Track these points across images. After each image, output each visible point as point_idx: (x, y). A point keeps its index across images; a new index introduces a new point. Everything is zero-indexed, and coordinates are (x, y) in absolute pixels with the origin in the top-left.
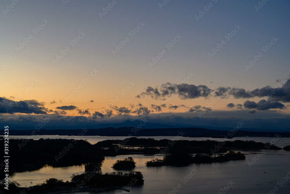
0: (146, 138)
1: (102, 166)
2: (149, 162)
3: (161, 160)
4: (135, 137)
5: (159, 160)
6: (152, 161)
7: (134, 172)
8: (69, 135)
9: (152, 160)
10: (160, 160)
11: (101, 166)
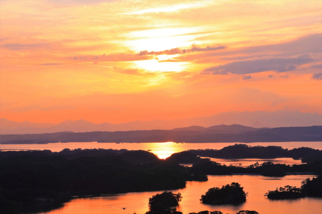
0: (265, 145)
1: (181, 200)
2: (272, 192)
3: (297, 188)
4: (243, 144)
5: (292, 189)
6: (279, 190)
7: (243, 211)
8: (118, 142)
9: (279, 188)
10: (295, 189)
11: (179, 200)
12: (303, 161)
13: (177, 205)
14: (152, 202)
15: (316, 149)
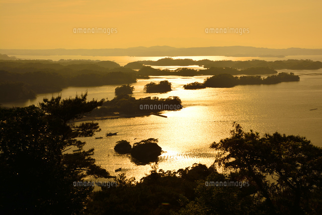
3: (201, 83)
5: (198, 84)
11: (133, 91)
12: (204, 68)
13: (132, 93)
14: (117, 91)
15: (211, 60)
